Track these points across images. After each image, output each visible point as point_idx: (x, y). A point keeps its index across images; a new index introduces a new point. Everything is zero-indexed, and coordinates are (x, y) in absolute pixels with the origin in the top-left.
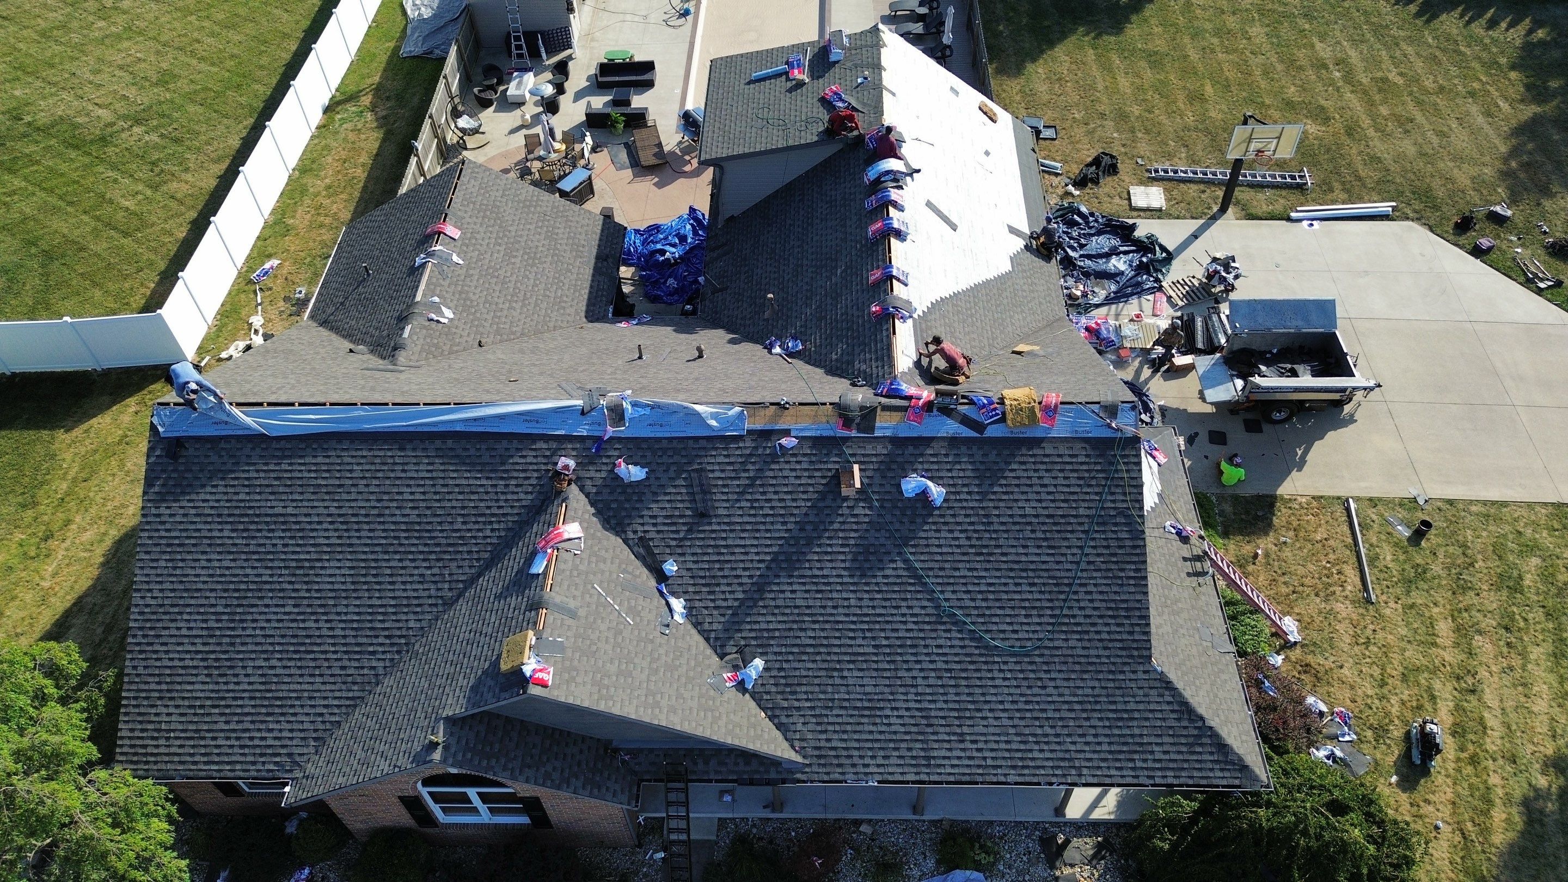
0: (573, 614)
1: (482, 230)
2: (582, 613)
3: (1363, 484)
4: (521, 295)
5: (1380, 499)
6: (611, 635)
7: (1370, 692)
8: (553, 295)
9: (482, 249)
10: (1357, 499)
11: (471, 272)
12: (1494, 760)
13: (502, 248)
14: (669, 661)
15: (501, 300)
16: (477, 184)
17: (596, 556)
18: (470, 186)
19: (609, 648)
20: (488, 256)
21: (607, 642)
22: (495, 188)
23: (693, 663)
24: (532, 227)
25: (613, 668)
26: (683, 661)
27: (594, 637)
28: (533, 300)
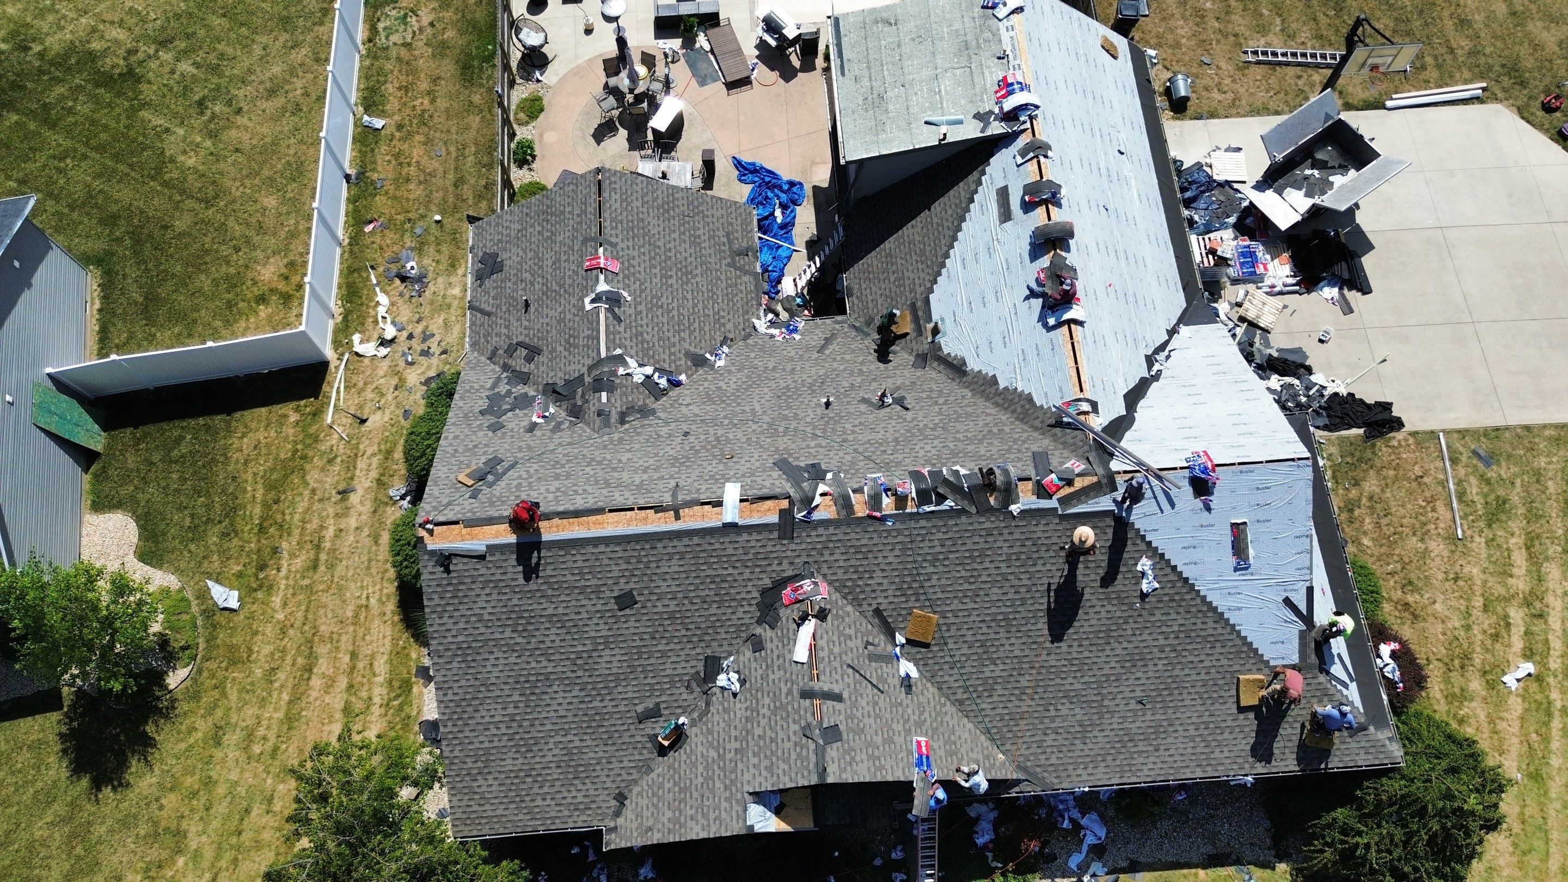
0: (838, 698)
1: (636, 253)
2: (845, 695)
3: (1452, 415)
4: (686, 322)
5: (1467, 431)
6: (871, 709)
7: (1457, 624)
8: (711, 313)
9: (642, 277)
10: (1447, 433)
11: (639, 308)
12: (1556, 676)
13: (657, 271)
14: (916, 718)
15: (671, 334)
16: (618, 197)
17: (844, 635)
18: (612, 202)
19: (872, 720)
20: (648, 285)
21: (869, 716)
22: (634, 198)
23: (933, 715)
24: (676, 235)
25: (878, 739)
26: (926, 715)
27: (859, 715)
28: (696, 325)
